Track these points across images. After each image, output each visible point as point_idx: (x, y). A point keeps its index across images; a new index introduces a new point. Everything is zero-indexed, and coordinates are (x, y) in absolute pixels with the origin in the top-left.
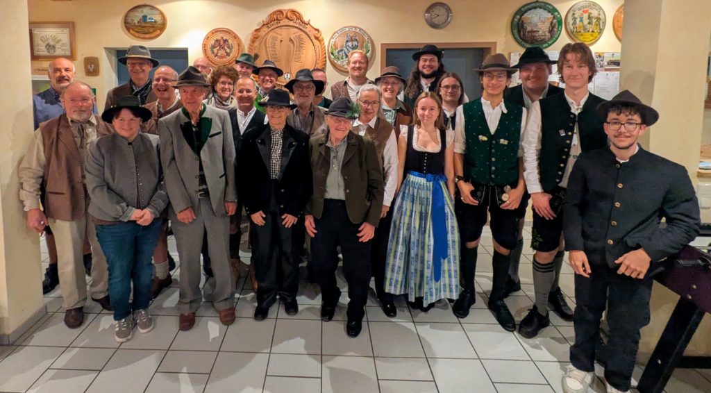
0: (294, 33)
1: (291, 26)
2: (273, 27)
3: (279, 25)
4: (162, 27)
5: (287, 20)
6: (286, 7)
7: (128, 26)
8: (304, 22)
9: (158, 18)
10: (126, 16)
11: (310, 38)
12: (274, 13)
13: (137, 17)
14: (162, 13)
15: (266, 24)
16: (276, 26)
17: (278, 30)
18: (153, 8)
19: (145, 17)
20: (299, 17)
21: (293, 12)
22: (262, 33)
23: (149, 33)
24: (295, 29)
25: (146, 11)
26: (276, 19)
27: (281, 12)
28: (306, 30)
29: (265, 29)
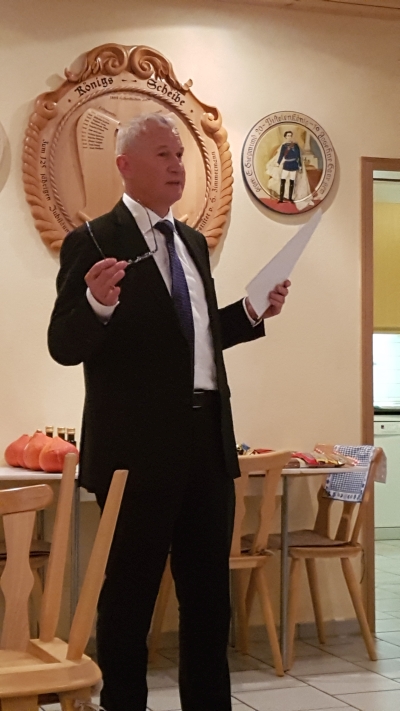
1: (143, 93)
2: (93, 92)
3: (110, 87)
5: (132, 77)
6: (131, 38)
8: (176, 86)
11: (192, 130)
12: (98, 51)
15: (76, 83)
16: (101, 89)
20: (165, 71)
21: (150, 55)
22: (62, 106)
24: (152, 103)
26: (103, 69)
27: (115, 51)
28: (184, 108)
29: (72, 94)
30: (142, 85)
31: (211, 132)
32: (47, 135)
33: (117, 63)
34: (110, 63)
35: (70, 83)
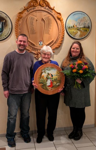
0: (44, 15)
5: (40, 7)
8: (51, 8)
11: (55, 19)
16: (33, 10)
17: (34, 13)
20: (48, 5)
26: (33, 6)
27: (36, 1)
28: (53, 14)
29: (26, 12)
31: (59, 19)
32: (20, 22)
33: (36, 4)
34: (35, 4)
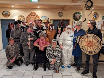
0: (34, 17)
4: (10, 15)
6: (33, 12)
7: (3, 15)
9: (9, 13)
10: (3, 13)
11: (37, 18)
12: (31, 13)
13: (5, 13)
14: (9, 12)
17: (32, 16)
18: (8, 11)
19: (6, 13)
20: (35, 14)
21: (34, 13)
22: (29, 17)
23: (7, 16)
25: (6, 12)
26: (31, 14)
27: (32, 13)
28: (37, 16)
29: (29, 16)
30: (34, 15)
31: (39, 18)
32: (28, 19)
35: (29, 15)
